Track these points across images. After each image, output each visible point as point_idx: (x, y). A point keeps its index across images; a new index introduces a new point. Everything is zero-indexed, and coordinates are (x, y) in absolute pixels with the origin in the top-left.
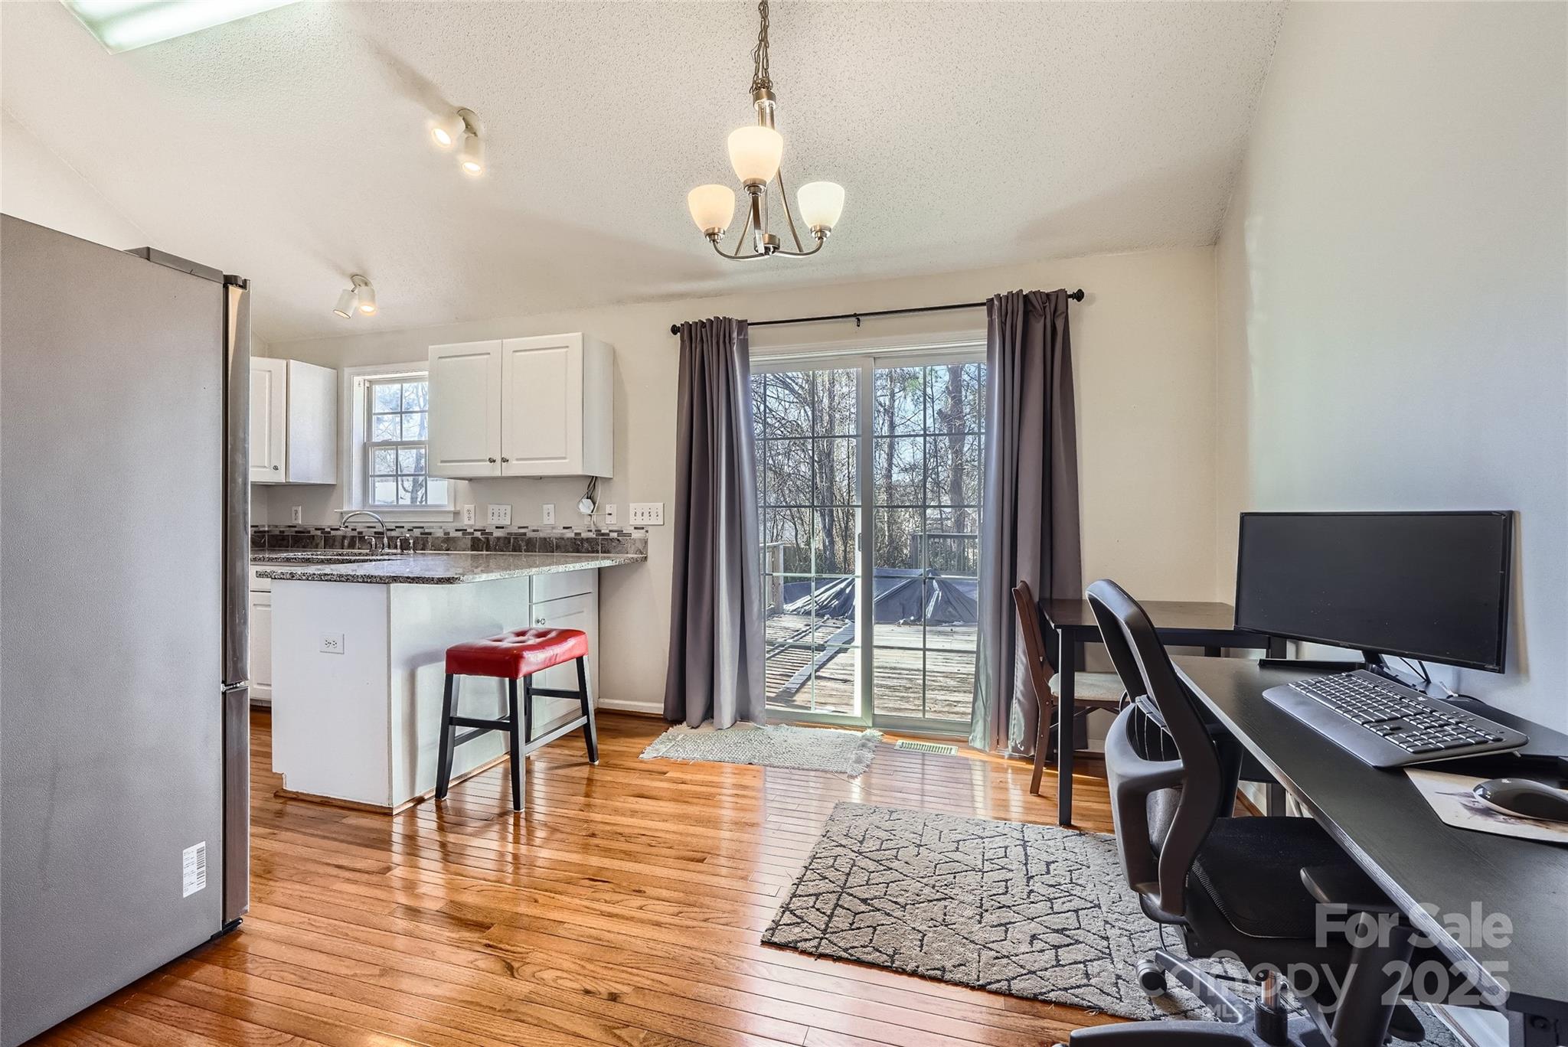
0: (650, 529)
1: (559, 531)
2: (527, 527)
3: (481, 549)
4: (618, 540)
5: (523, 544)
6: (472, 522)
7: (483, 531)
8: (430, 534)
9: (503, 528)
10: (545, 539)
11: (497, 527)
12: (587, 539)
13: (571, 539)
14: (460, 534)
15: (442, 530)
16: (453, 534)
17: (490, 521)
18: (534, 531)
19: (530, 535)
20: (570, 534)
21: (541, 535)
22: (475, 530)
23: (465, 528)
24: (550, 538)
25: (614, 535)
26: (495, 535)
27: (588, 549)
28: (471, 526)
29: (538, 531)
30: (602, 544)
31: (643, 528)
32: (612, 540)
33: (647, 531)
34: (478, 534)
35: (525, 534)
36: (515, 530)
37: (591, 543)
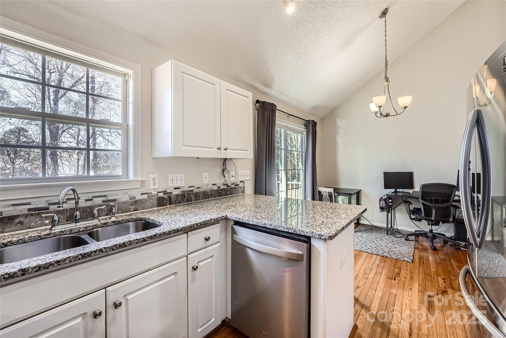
0: (245, 182)
1: (210, 187)
2: (194, 186)
3: (165, 204)
4: (236, 188)
5: (193, 197)
6: (156, 187)
7: (165, 192)
8: (115, 200)
9: (179, 188)
10: (205, 192)
11: (175, 189)
12: (224, 189)
13: (217, 190)
14: (145, 196)
15: (128, 196)
16: (139, 197)
17: (170, 185)
18: (197, 188)
19: (196, 190)
20: (215, 188)
21: (202, 190)
22: (158, 192)
23: (150, 191)
24: (207, 191)
25: (233, 186)
26: (174, 193)
27: (224, 194)
28: (155, 189)
29: (199, 188)
30: (229, 191)
31: (243, 182)
32: (233, 188)
33: (244, 183)
34: (161, 195)
35: (192, 190)
36: (186, 189)
37: (225, 191)
